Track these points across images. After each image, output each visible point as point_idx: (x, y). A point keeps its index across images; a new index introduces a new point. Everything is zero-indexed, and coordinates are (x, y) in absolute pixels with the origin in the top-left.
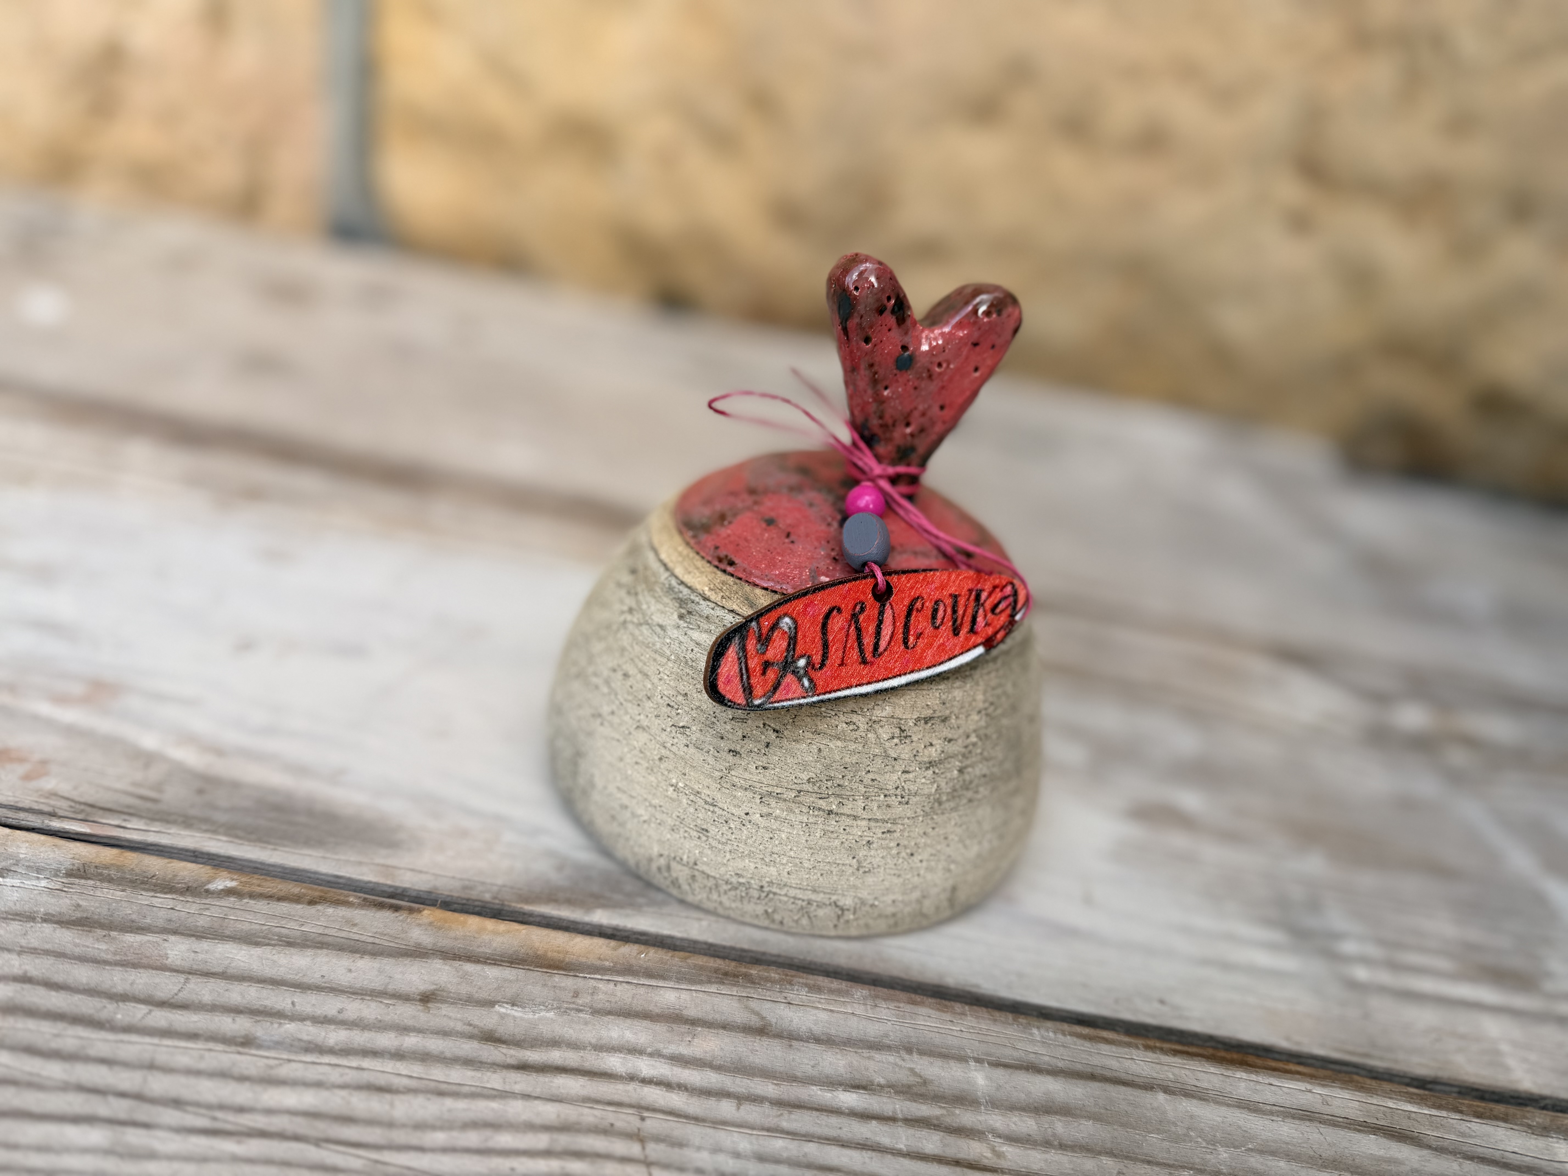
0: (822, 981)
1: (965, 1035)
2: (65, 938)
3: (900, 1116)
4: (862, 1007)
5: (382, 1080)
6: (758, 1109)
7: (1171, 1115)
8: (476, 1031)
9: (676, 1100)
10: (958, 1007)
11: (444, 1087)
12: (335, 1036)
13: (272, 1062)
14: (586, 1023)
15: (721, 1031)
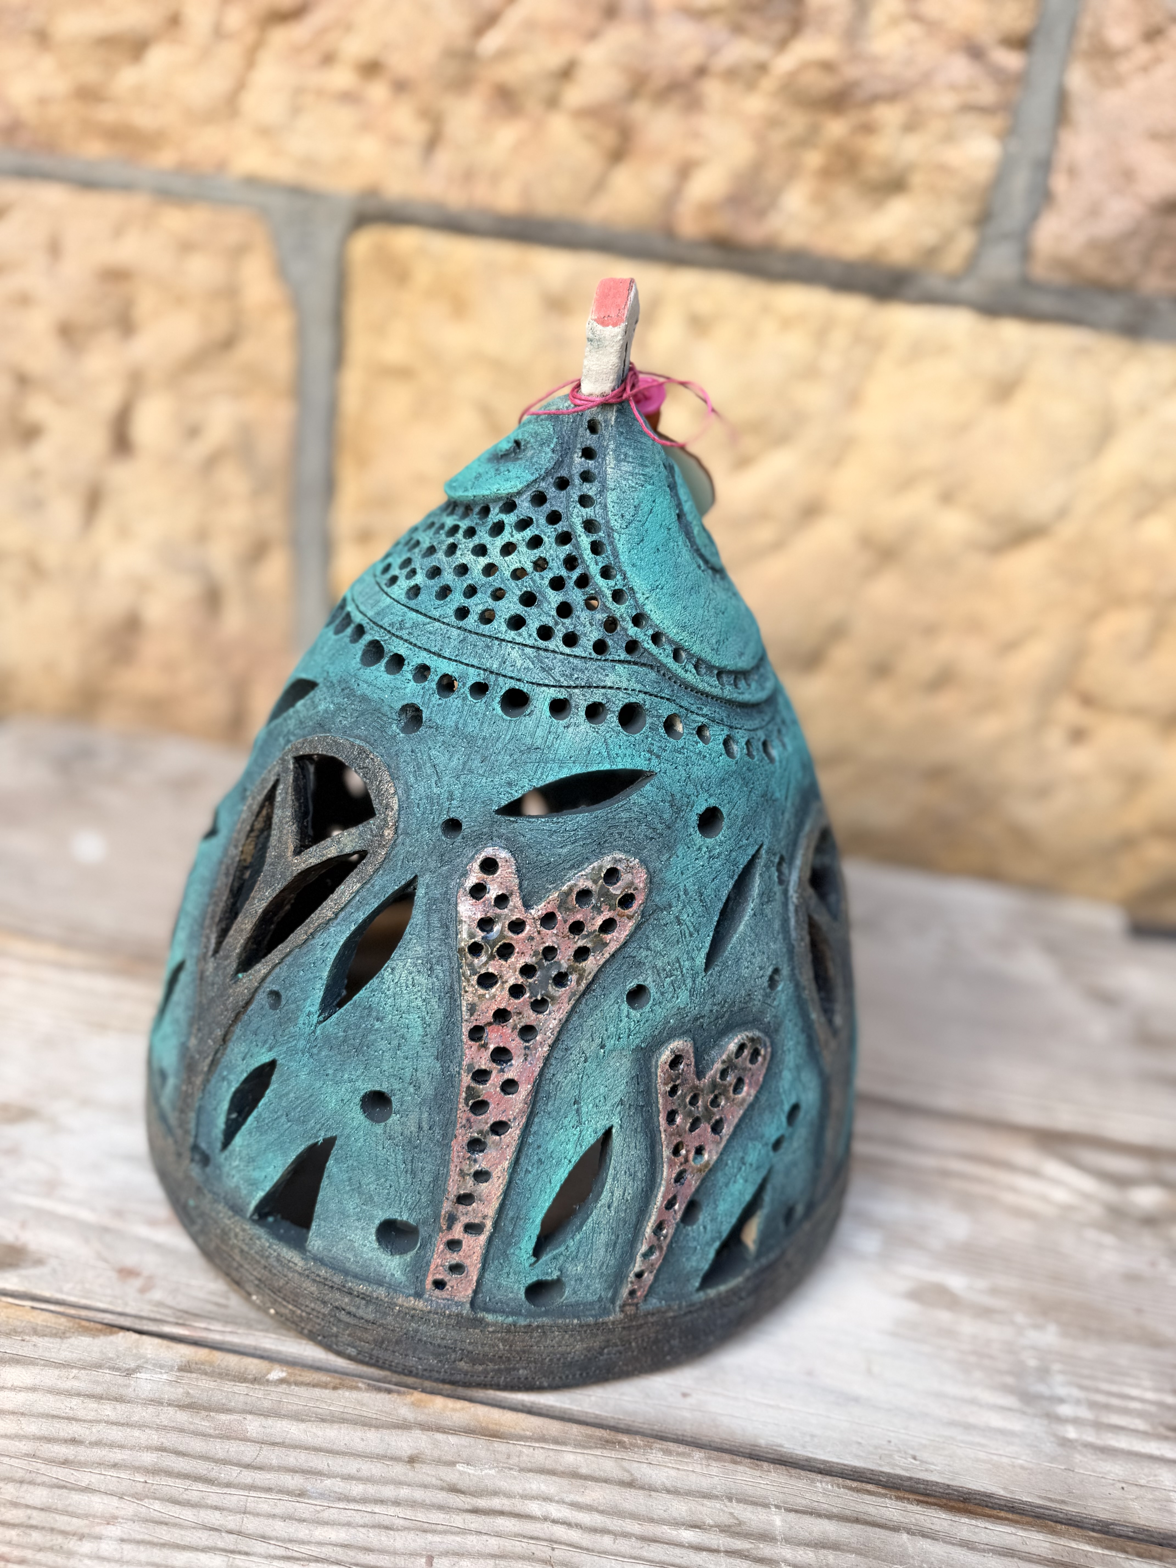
0: (672, 1446)
1: (768, 1487)
2: (182, 1417)
3: (722, 1549)
4: (699, 1466)
5: (386, 1521)
6: (628, 1543)
7: (911, 1550)
8: (445, 1485)
9: (574, 1535)
10: (765, 1465)
11: (426, 1525)
12: (357, 1489)
13: (318, 1508)
14: (515, 1478)
15: (604, 1484)
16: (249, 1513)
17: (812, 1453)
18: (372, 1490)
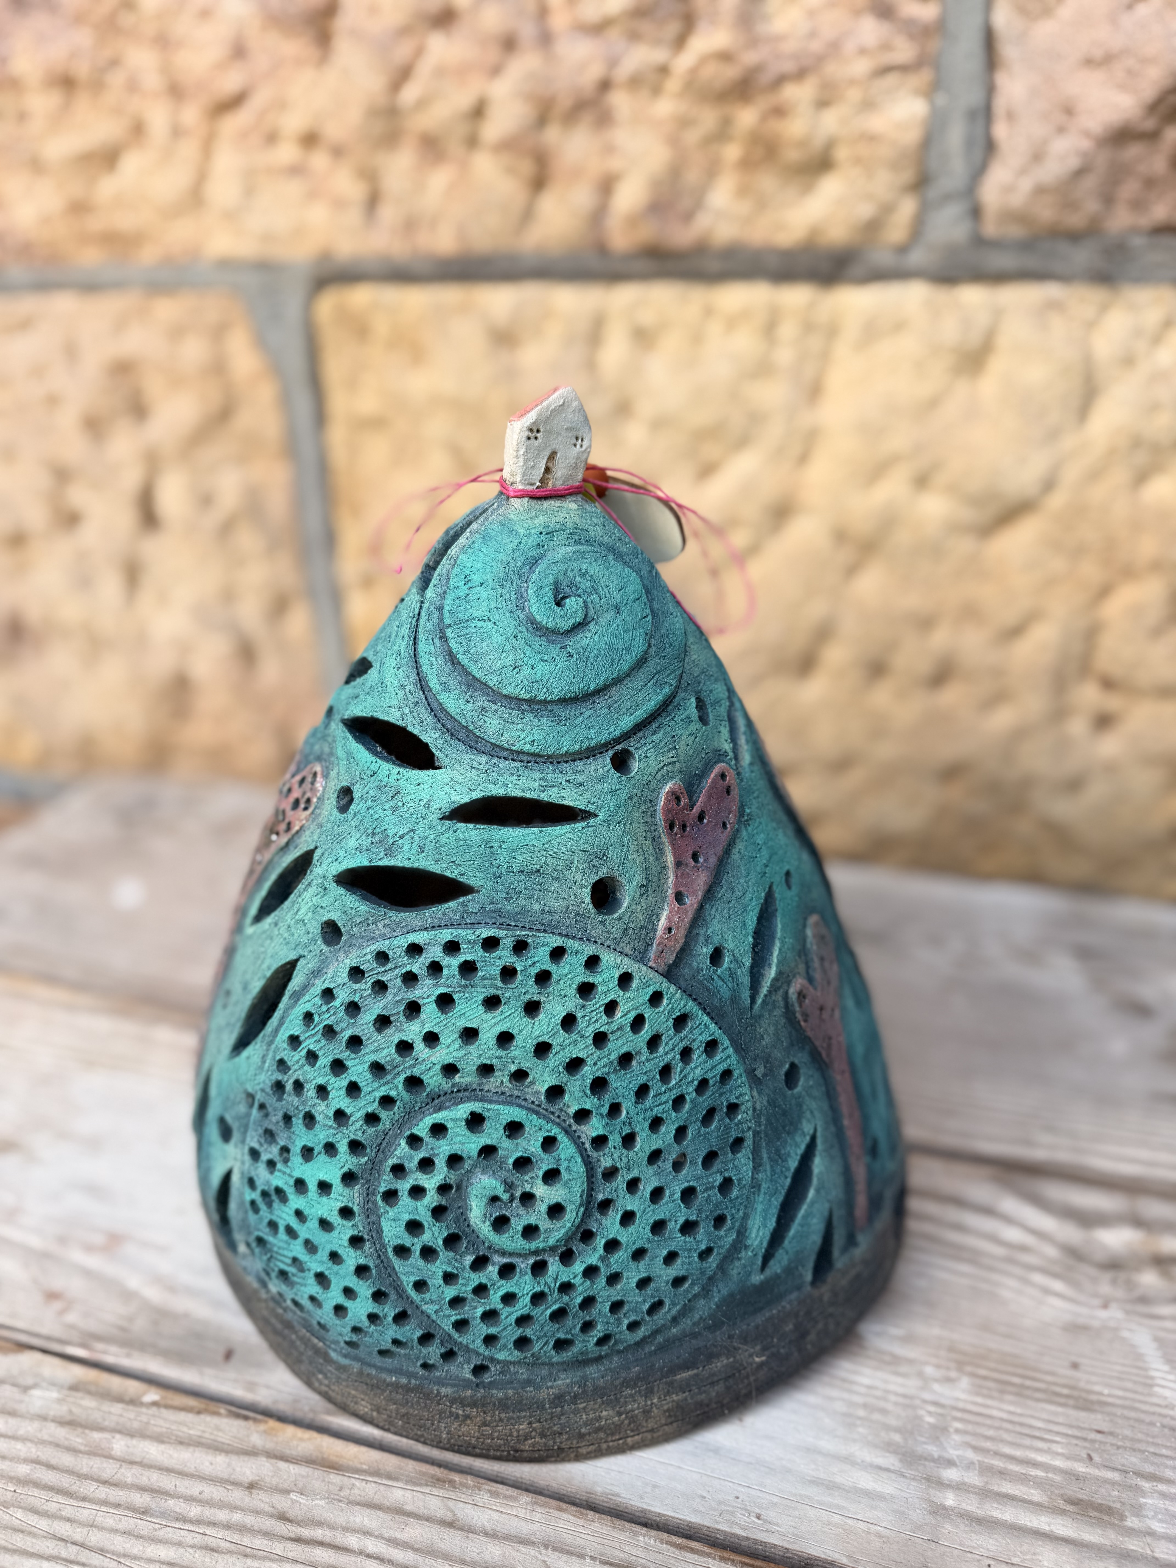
0: (501, 1488)
1: (589, 1537)
5: (215, 1544)
8: (275, 1512)
10: (591, 1514)
11: (250, 1550)
14: (342, 1510)
15: (425, 1522)
16: (96, 1527)
17: (648, 1504)
18: (209, 1513)
